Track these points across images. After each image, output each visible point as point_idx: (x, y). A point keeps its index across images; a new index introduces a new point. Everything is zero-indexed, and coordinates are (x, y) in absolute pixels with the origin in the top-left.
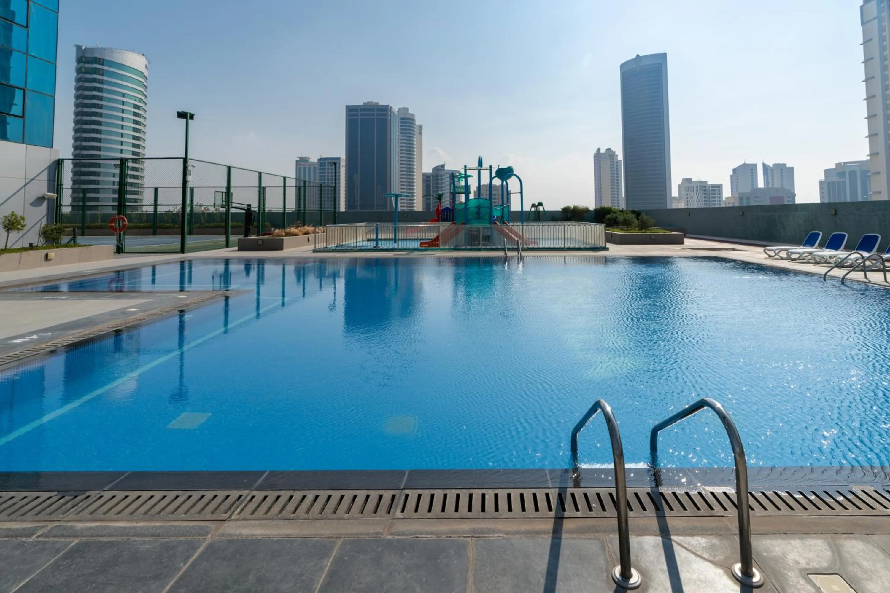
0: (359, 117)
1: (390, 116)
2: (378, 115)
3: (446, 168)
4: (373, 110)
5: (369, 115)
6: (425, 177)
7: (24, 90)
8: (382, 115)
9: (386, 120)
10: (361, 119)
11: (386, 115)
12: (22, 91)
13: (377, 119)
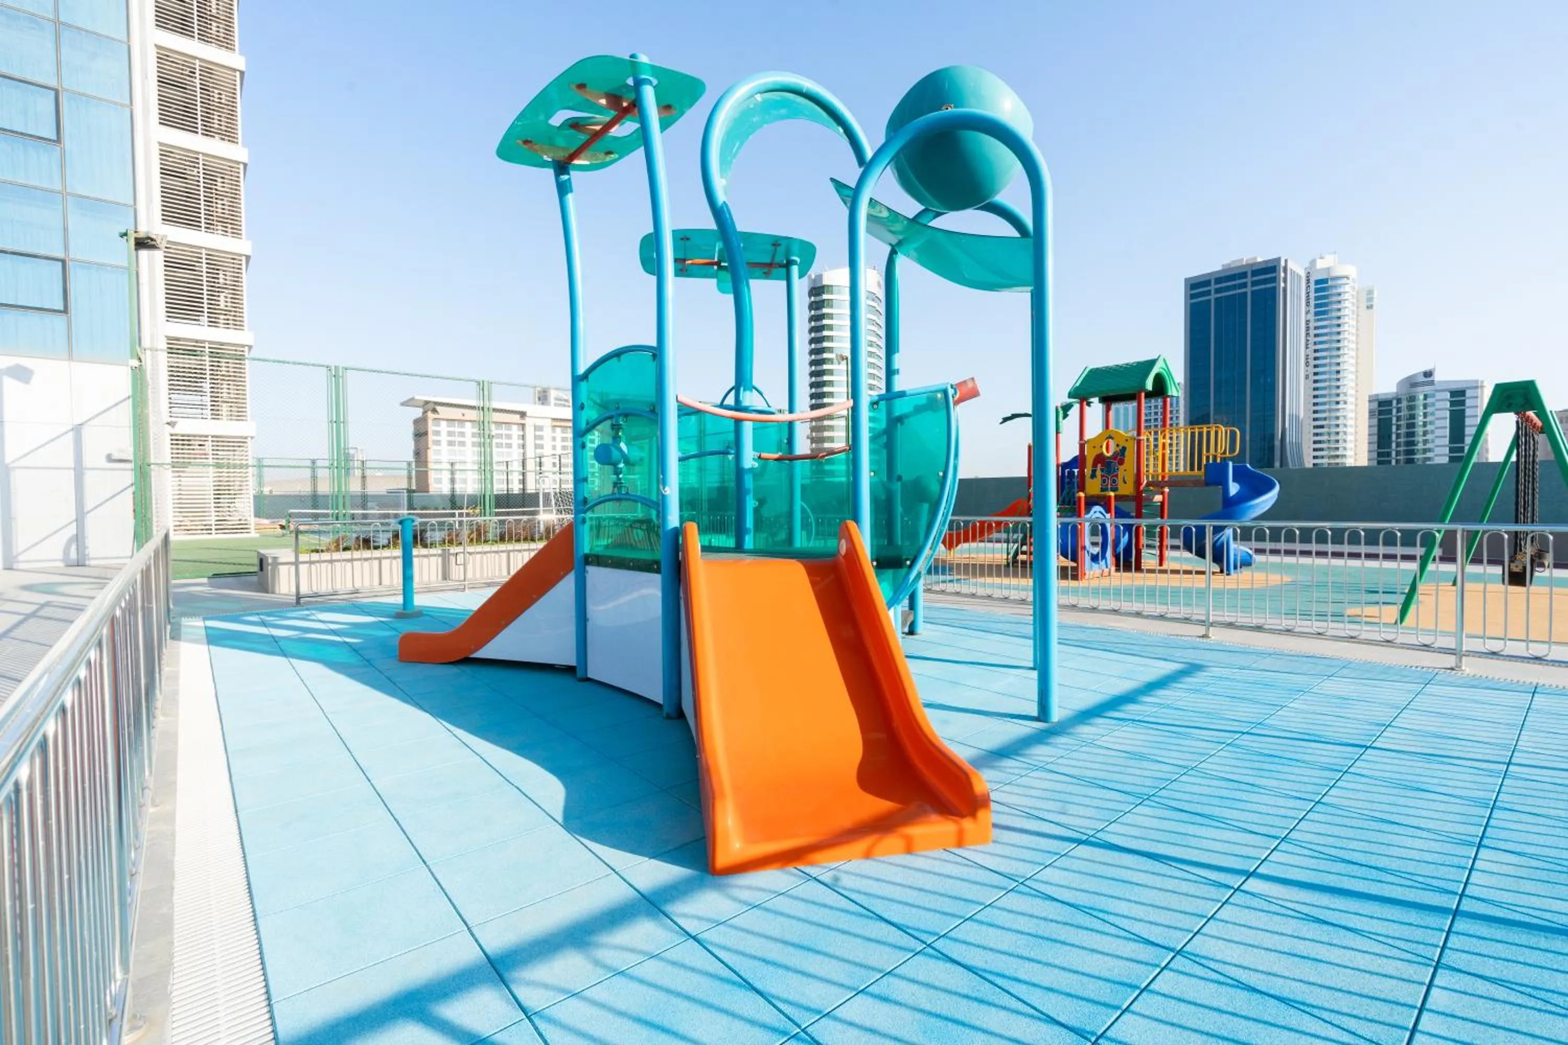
0: (1213, 297)
1: (1285, 281)
2: (1254, 284)
3: (1437, 377)
4: (1244, 275)
5: (1235, 287)
6: (1375, 405)
7: (63, 262)
8: (1265, 281)
9: (1273, 292)
10: (1216, 299)
11: (1274, 280)
12: (60, 264)
13: (1253, 292)
